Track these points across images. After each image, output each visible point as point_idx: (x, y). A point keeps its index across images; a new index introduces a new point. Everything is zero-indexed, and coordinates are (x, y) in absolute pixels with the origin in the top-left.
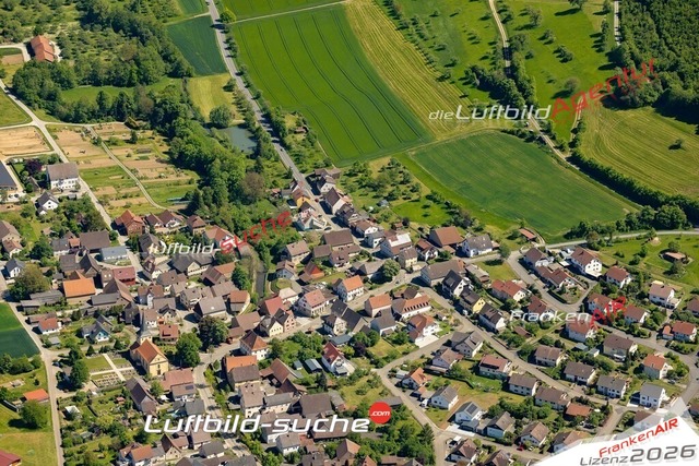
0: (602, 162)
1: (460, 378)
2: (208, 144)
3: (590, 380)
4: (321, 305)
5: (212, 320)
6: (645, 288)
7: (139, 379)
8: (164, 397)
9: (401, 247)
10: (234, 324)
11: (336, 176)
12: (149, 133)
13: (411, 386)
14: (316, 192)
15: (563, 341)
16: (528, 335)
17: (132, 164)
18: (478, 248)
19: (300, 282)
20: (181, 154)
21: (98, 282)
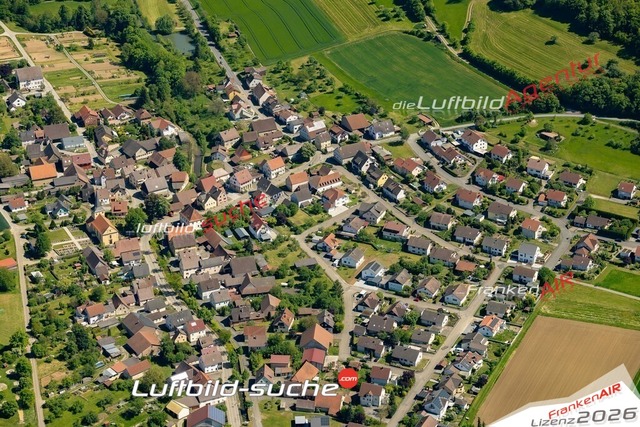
0: (488, 57)
1: (366, 242)
2: (154, 48)
3: (476, 241)
4: (248, 183)
5: (156, 197)
6: (524, 163)
7: (94, 248)
8: (115, 263)
9: (318, 132)
10: (175, 200)
11: (262, 73)
12: (104, 40)
13: (324, 249)
14: (246, 87)
15: (453, 208)
16: (424, 204)
17: (89, 66)
18: (383, 131)
19: (231, 163)
20: (131, 57)
21: (59, 166)
